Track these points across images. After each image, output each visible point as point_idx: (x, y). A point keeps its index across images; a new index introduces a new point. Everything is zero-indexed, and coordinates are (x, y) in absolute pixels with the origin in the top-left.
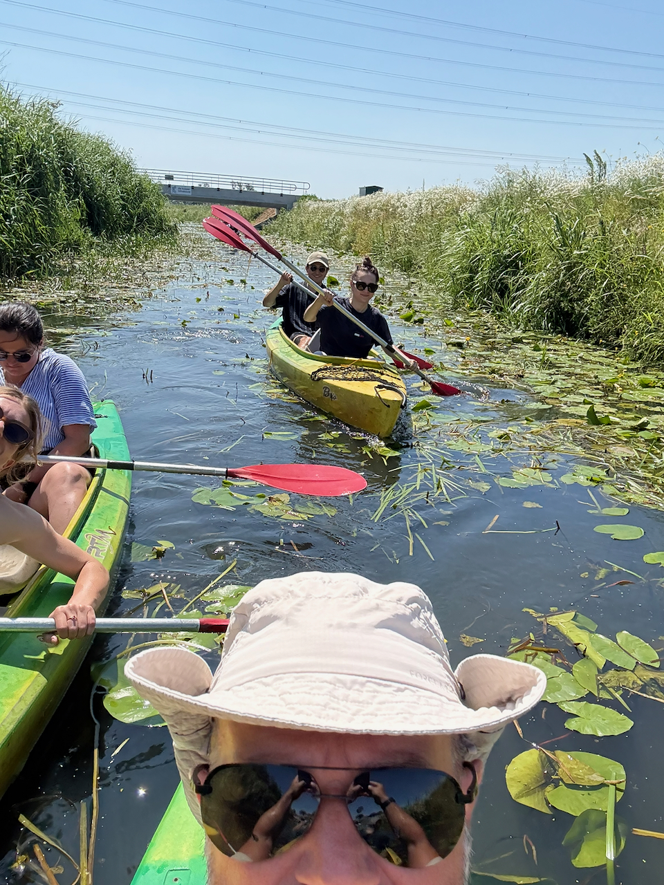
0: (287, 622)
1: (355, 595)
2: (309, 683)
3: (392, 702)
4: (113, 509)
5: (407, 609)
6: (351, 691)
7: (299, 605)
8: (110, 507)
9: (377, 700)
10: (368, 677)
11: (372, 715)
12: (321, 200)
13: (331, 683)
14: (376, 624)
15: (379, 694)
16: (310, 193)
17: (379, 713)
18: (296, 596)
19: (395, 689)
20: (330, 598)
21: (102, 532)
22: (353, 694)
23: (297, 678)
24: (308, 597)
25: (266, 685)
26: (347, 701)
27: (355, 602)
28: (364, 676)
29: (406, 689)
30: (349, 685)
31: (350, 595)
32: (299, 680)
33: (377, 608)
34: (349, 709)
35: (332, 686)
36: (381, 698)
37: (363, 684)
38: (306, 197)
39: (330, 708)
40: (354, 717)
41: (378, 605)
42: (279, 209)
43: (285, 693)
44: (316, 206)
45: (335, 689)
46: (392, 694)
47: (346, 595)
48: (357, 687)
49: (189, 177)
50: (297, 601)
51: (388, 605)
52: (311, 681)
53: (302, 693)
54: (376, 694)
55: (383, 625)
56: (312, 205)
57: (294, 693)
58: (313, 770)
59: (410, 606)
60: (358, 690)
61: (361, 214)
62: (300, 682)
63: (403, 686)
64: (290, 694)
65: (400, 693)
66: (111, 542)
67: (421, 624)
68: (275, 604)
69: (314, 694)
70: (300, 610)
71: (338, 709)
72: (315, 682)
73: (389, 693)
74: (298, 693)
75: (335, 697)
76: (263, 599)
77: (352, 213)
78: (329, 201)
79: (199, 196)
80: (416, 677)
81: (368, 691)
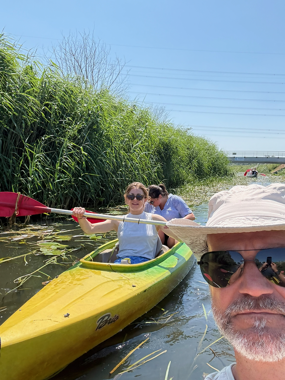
0: (227, 203)
6: (253, 221)
7: (230, 196)
20: (243, 192)
24: (234, 192)
27: (254, 191)
28: (258, 216)
37: (258, 219)
41: (264, 191)
45: (245, 221)
47: (250, 189)
48: (255, 220)
50: (230, 194)
51: (269, 191)
53: (231, 224)
54: (264, 221)
55: (265, 198)
57: (228, 224)
58: (241, 252)
59: (280, 190)
63: (277, 218)
65: (275, 221)
68: (221, 197)
69: (236, 224)
73: (270, 221)
75: (245, 224)
79: (248, 161)
80: (283, 215)
81: (260, 221)
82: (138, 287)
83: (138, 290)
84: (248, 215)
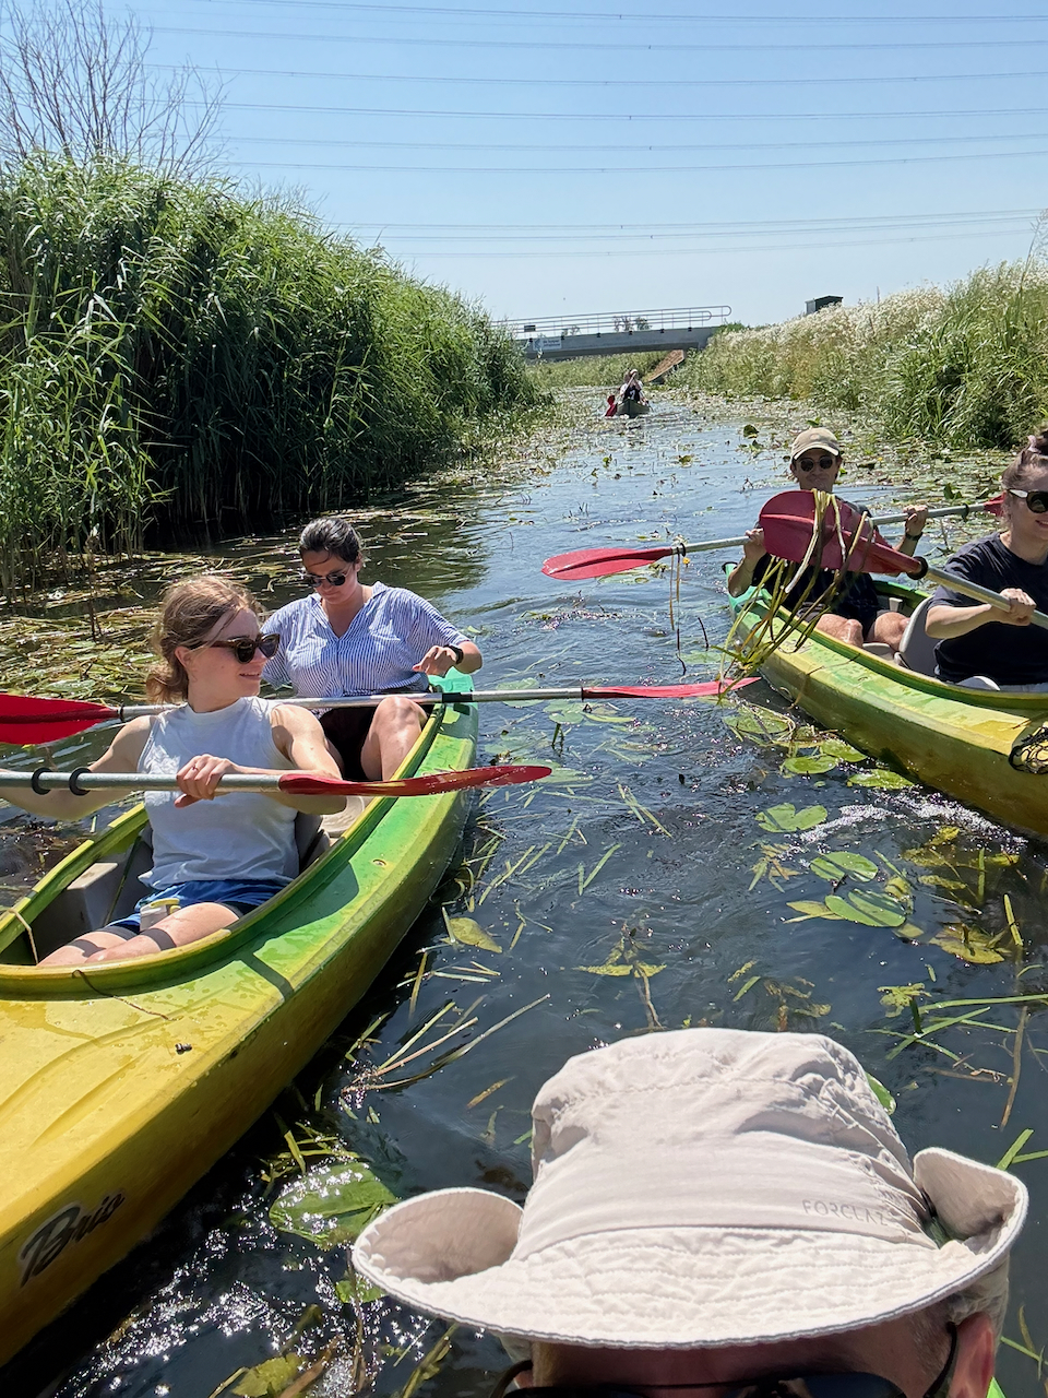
0: (596, 1140)
1: (702, 1076)
2: (630, 1250)
3: (768, 1269)
4: (455, 749)
5: (795, 1089)
6: (700, 1256)
7: (613, 1106)
9: (742, 1268)
10: (727, 1226)
11: (731, 1298)
12: (748, 329)
13: (665, 1247)
14: (737, 1126)
15: (747, 1256)
16: (730, 320)
17: (744, 1293)
18: (610, 1091)
19: (775, 1241)
20: (661, 1088)
22: (701, 1262)
23: (613, 1241)
24: (627, 1089)
26: (691, 1277)
27: (701, 1092)
28: (720, 1226)
29: (795, 1237)
30: (695, 1246)
31: (693, 1078)
32: (616, 1244)
33: (738, 1097)
34: (693, 1292)
35: (667, 1251)
36: (750, 1262)
37: (718, 1241)
38: (725, 327)
39: (661, 1295)
40: (701, 1307)
41: (739, 1091)
42: (686, 350)
43: (593, 1271)
44: (740, 339)
45: (671, 1256)
46: (771, 1252)
47: (687, 1079)
48: (709, 1247)
49: (556, 324)
50: (611, 1099)
51: (757, 1088)
52: (633, 1246)
53: (618, 1269)
54: (741, 1256)
55: (753, 1124)
56: (735, 337)
57: (607, 1271)
59: (799, 1081)
60: (711, 1253)
61: (802, 341)
62: (618, 1248)
63: (790, 1234)
64: (600, 1272)
65: (785, 1248)
67: (824, 1109)
68: (579, 1106)
69: (637, 1270)
70: (613, 1117)
71: (673, 1295)
72: (639, 1246)
73: (764, 1252)
74: (612, 1270)
75: (670, 1272)
76: (563, 1099)
77: (790, 343)
78: (758, 329)
79: (571, 349)
80: (817, 1214)
81: (727, 1253)
82: (199, 1049)
83: (200, 1060)
84: (679, 1222)
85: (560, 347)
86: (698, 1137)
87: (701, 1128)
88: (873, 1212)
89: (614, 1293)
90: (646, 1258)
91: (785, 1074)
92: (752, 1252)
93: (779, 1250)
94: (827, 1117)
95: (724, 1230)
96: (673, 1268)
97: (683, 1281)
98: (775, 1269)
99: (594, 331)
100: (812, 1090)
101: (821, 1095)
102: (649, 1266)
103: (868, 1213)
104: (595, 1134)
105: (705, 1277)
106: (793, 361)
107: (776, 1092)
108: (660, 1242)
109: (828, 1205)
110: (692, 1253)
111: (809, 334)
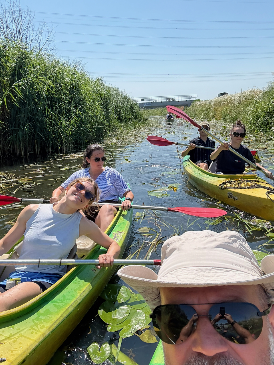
0: (179, 250)
1: (206, 236)
2: (188, 271)
3: (223, 276)
4: (124, 224)
6: (206, 273)
7: (183, 243)
8: (123, 223)
9: (216, 275)
12: (202, 101)
13: (196, 270)
14: (215, 246)
16: (197, 99)
19: (225, 271)
20: (195, 239)
21: (119, 232)
22: (206, 274)
23: (183, 270)
24: (187, 239)
25: (172, 274)
26: (203, 276)
27: (206, 239)
28: (211, 267)
31: (204, 237)
32: (184, 270)
34: (204, 279)
35: (197, 271)
36: (218, 274)
37: (210, 270)
38: (196, 100)
41: (215, 239)
42: (185, 106)
43: (178, 276)
44: (200, 103)
45: (198, 272)
46: (224, 273)
47: (202, 237)
48: (208, 271)
49: (150, 99)
50: (182, 241)
51: (220, 239)
52: (188, 270)
53: (184, 275)
54: (216, 273)
55: (218, 246)
56: (198, 103)
57: (182, 275)
58: (194, 305)
59: (231, 239)
60: (208, 272)
61: (218, 104)
63: (229, 270)
64: (180, 276)
65: (227, 272)
66: (122, 236)
67: (237, 246)
68: (174, 244)
69: (190, 275)
70: (183, 245)
71: (199, 279)
73: (222, 273)
74: (183, 275)
75: (198, 275)
76: (170, 243)
77: (214, 104)
78: (205, 101)
79: (155, 106)
80: (235, 266)
81: (212, 272)
82: (9, 361)
84: (200, 266)
85: (151, 105)
86: (205, 248)
87: (205, 246)
88: (250, 270)
89: (184, 279)
90: (192, 272)
91: (227, 237)
92: (219, 273)
93: (226, 273)
94: (238, 248)
95: (212, 268)
96: (199, 275)
97: (201, 277)
98: (225, 276)
99: (160, 101)
100: (234, 241)
101: (237, 243)
102: (193, 274)
103: (249, 269)
104: (178, 249)
105: (207, 276)
106: (216, 109)
107: (225, 240)
108: (195, 269)
109: (238, 266)
110: (203, 272)
111: (220, 102)
